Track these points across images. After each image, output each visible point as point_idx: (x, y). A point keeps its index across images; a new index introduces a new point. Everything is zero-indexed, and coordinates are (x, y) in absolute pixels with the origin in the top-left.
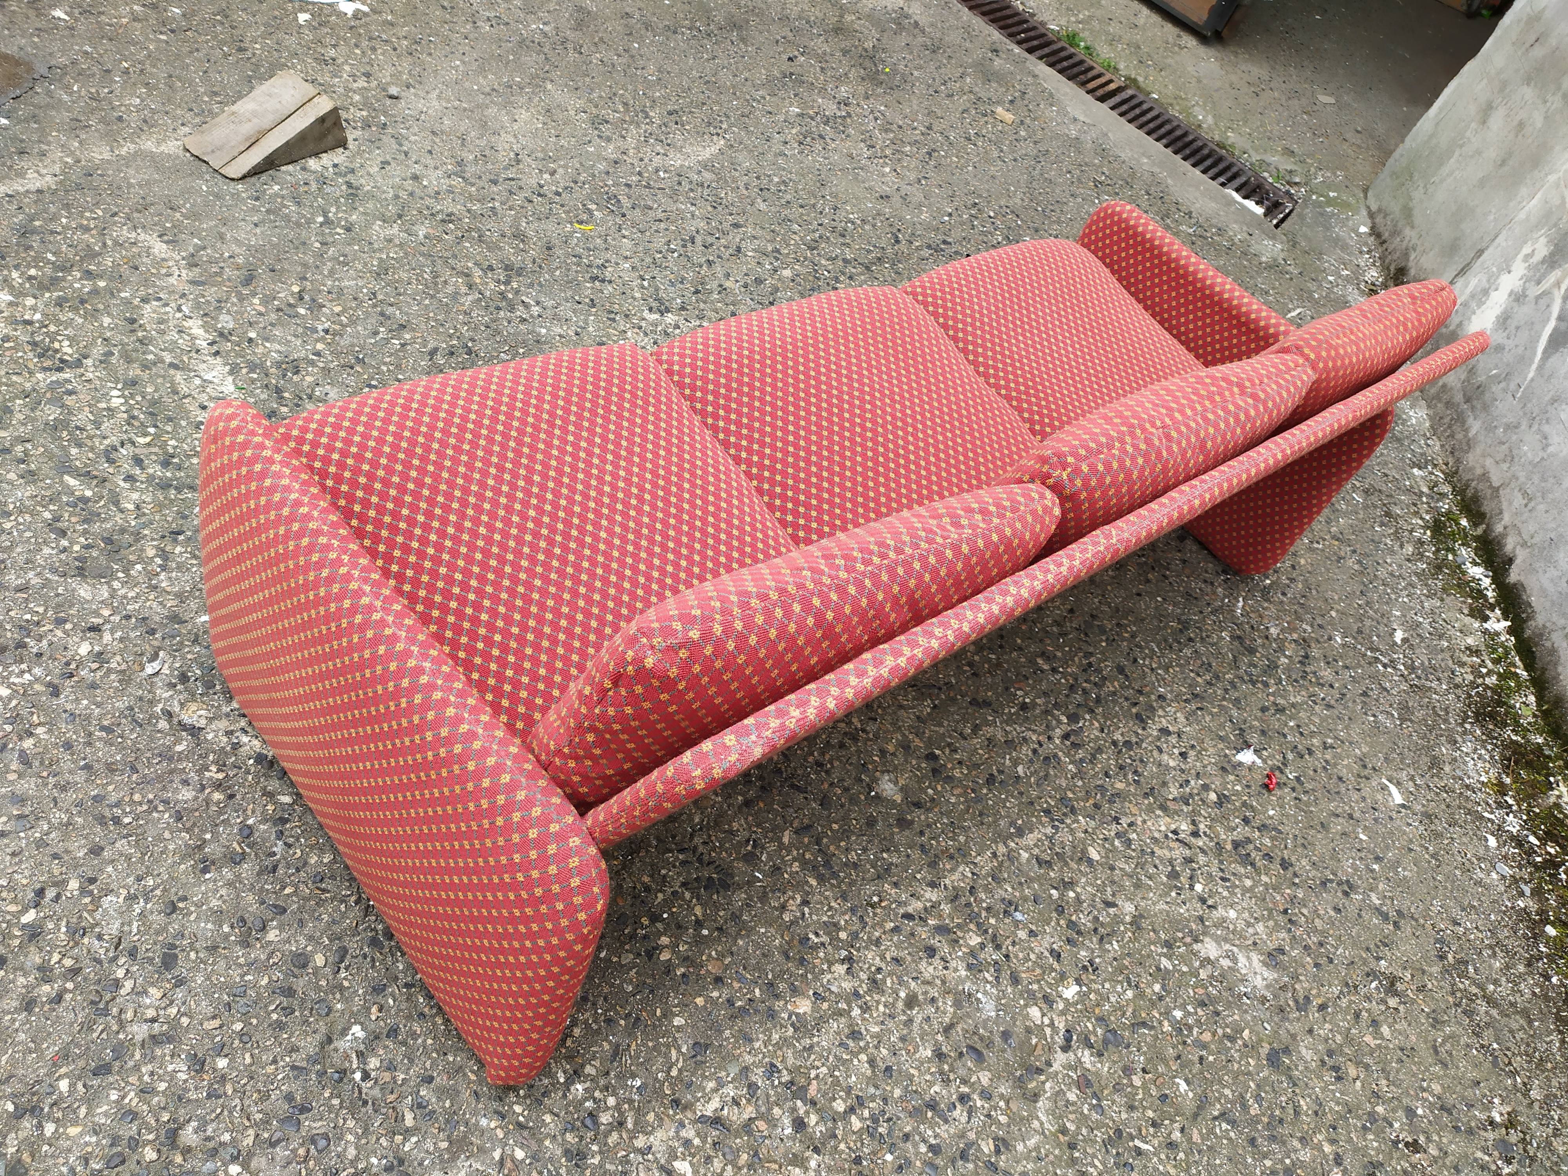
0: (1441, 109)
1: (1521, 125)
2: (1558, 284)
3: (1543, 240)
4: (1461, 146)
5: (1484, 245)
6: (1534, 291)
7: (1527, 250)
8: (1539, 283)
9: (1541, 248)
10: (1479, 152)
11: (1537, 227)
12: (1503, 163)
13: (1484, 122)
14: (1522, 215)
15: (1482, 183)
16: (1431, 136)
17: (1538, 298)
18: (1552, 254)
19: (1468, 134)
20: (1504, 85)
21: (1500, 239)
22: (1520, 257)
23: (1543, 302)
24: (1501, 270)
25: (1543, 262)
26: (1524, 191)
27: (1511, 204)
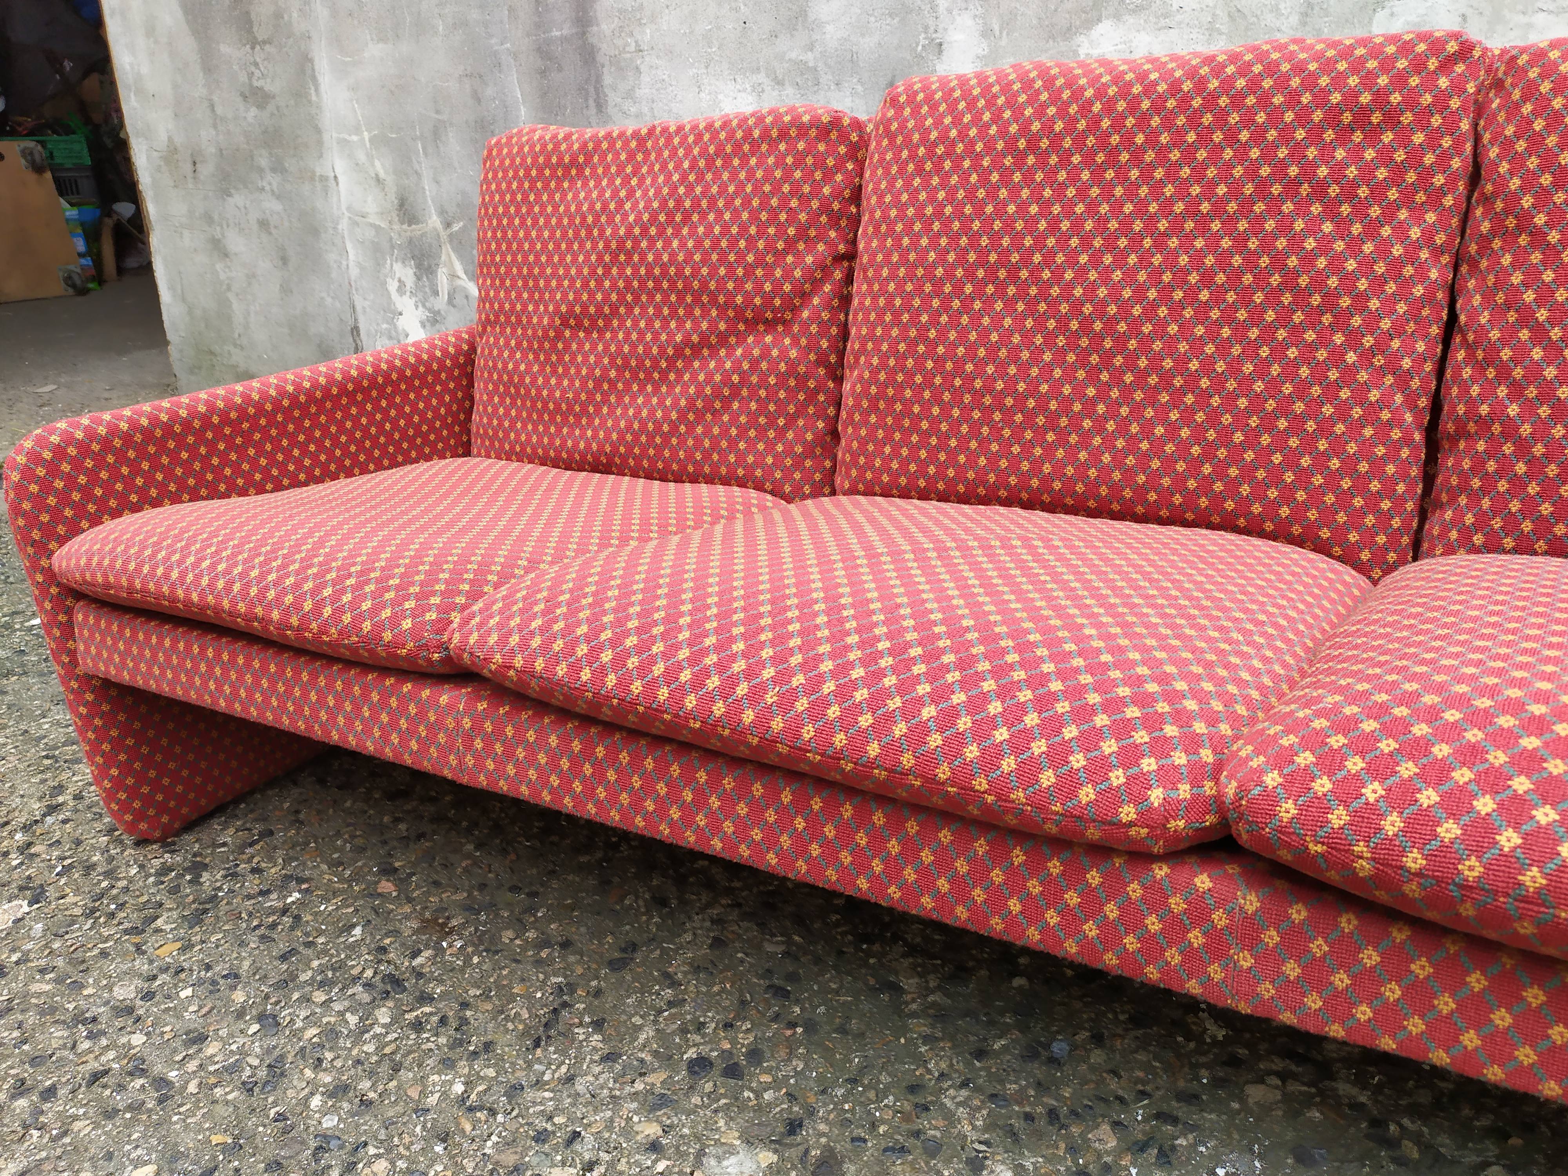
0: (172, 288)
1: (263, 224)
2: (453, 276)
3: (398, 267)
4: (229, 288)
5: (351, 323)
6: (441, 302)
7: (392, 286)
8: (436, 293)
9: (406, 272)
10: (251, 277)
11: (379, 264)
12: (284, 260)
13: (226, 255)
14: (354, 272)
15: (286, 290)
16: (190, 311)
17: (451, 301)
18: (419, 266)
19: (222, 276)
20: (208, 219)
21: (359, 303)
22: (394, 295)
23: (459, 300)
24: (392, 322)
25: (419, 278)
26: (332, 257)
27: (334, 275)
